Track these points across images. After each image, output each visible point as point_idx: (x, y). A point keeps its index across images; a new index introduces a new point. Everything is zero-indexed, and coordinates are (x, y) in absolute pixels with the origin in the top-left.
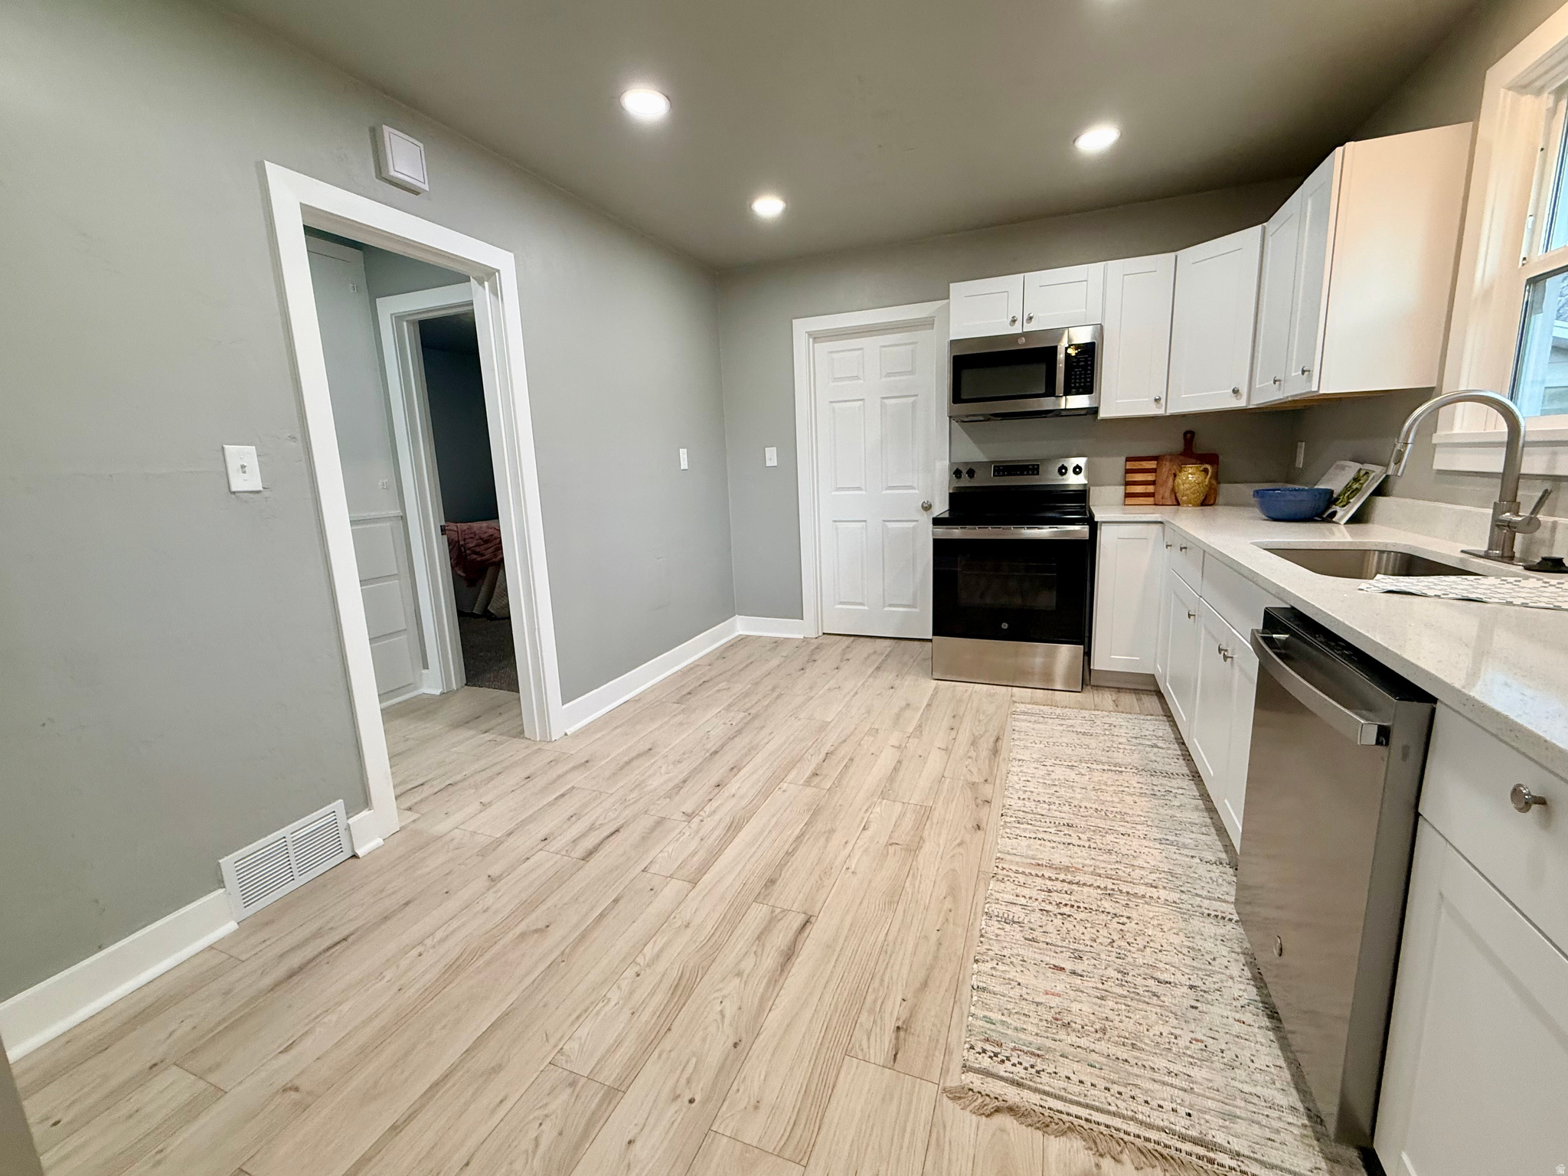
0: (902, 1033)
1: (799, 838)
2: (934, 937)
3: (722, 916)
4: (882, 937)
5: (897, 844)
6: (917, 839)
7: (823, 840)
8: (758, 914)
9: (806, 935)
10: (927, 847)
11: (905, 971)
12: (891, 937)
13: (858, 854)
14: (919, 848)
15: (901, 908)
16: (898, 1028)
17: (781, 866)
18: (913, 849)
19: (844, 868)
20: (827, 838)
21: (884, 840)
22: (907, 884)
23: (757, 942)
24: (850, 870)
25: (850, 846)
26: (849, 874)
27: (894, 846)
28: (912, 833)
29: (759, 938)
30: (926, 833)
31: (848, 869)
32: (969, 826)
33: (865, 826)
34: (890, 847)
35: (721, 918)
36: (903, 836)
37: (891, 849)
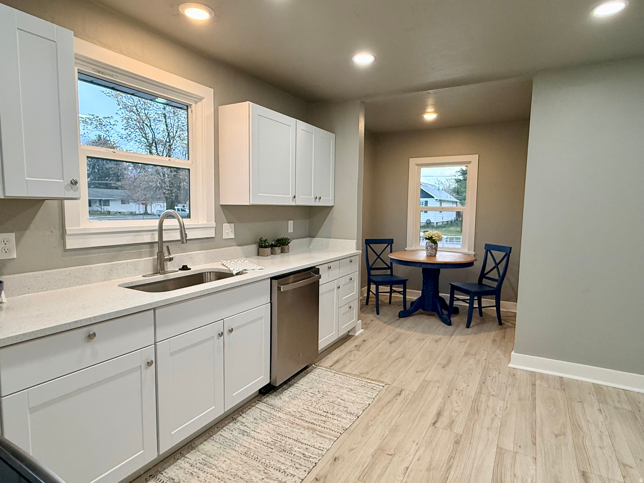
0: (399, 393)
1: (449, 468)
2: (382, 413)
3: (474, 430)
4: (402, 415)
5: (388, 454)
6: (376, 456)
7: (434, 464)
8: (458, 429)
9: (433, 420)
10: (372, 450)
11: (395, 405)
12: (399, 415)
13: (412, 451)
14: (376, 451)
15: (393, 424)
16: (400, 395)
17: (455, 451)
18: (381, 450)
19: (419, 445)
20: (431, 465)
21: (396, 459)
22: (387, 433)
23: (453, 419)
24: (416, 443)
25: (417, 457)
26: (416, 441)
27: (390, 453)
28: (377, 461)
29: (453, 422)
30: (369, 460)
31: (417, 444)
32: (340, 461)
33: (407, 470)
34: (393, 453)
35: (474, 429)
36: (383, 459)
37: (392, 452)
